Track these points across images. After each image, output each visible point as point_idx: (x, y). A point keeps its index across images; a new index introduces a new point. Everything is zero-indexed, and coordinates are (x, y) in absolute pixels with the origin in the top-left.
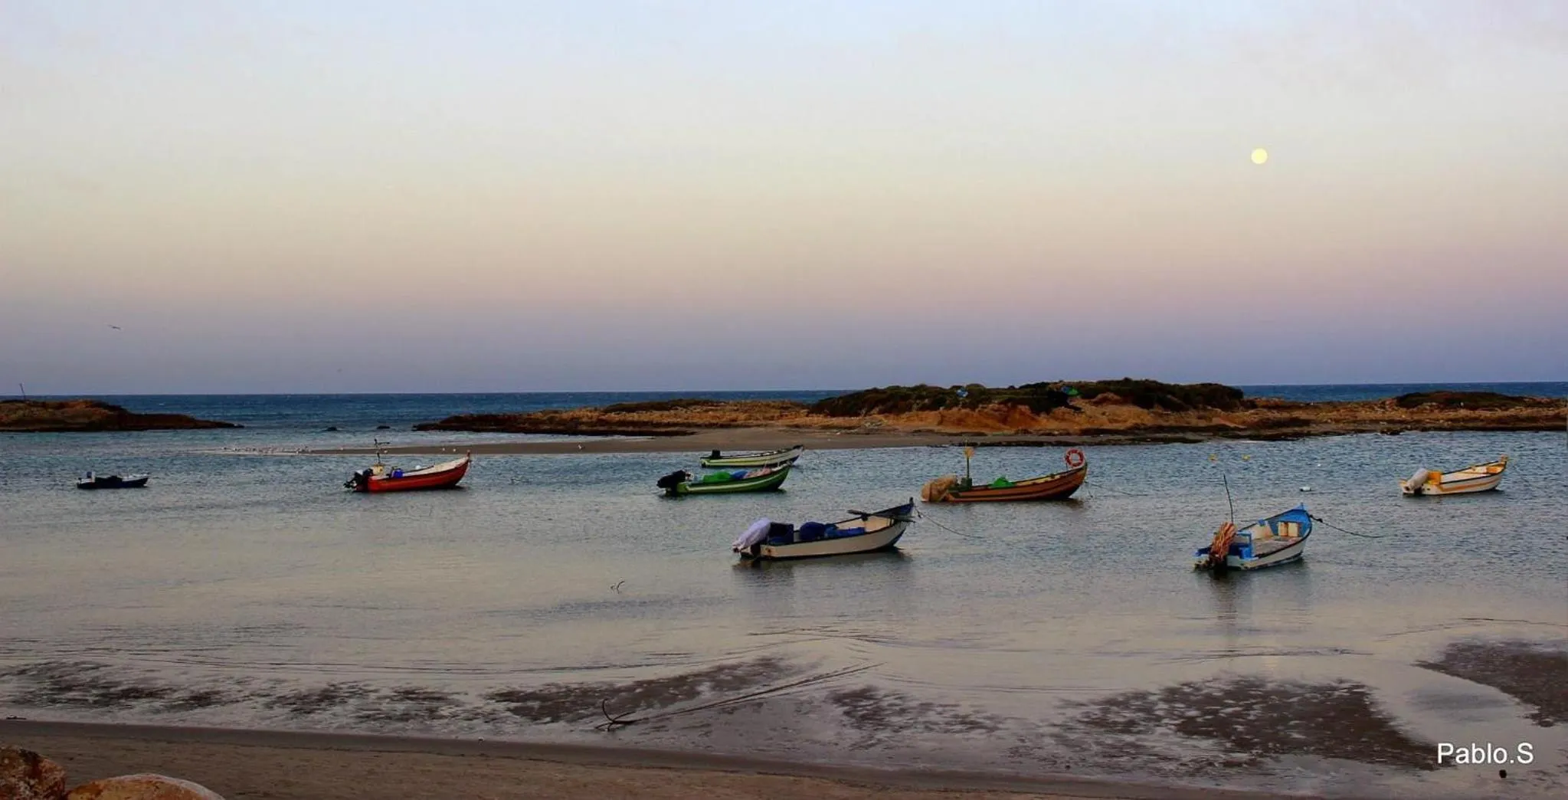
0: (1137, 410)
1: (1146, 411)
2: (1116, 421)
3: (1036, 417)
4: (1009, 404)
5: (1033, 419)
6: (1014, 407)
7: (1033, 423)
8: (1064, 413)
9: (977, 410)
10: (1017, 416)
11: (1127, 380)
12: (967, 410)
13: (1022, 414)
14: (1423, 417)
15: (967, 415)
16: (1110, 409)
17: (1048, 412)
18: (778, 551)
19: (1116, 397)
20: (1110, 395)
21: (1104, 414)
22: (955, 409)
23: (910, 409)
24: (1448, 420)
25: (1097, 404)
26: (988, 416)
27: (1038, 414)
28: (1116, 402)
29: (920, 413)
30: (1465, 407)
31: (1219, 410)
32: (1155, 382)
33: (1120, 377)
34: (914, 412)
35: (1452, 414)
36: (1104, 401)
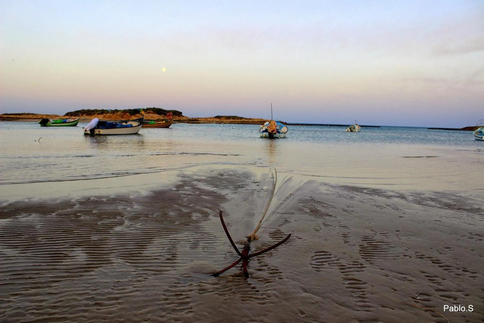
0: (158, 115)
1: (160, 116)
2: (153, 118)
3: (131, 116)
4: (124, 113)
5: (130, 117)
6: (125, 114)
7: (130, 118)
8: (139, 115)
9: (115, 114)
10: (126, 116)
11: (154, 108)
12: (112, 114)
13: (127, 115)
14: (223, 121)
15: (112, 116)
16: (151, 115)
17: (134, 115)
18: (102, 131)
19: (152, 112)
20: (151, 111)
21: (149, 116)
22: (108, 114)
23: (95, 114)
24: (229, 122)
25: (147, 113)
26: (118, 116)
27: (132, 115)
28: (152, 113)
29: (98, 115)
30: (232, 119)
31: (177, 117)
32: (161, 109)
33: (153, 107)
34: (96, 115)
35: (230, 120)
36: (149, 113)
